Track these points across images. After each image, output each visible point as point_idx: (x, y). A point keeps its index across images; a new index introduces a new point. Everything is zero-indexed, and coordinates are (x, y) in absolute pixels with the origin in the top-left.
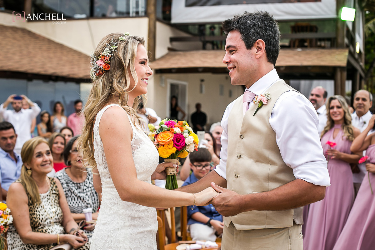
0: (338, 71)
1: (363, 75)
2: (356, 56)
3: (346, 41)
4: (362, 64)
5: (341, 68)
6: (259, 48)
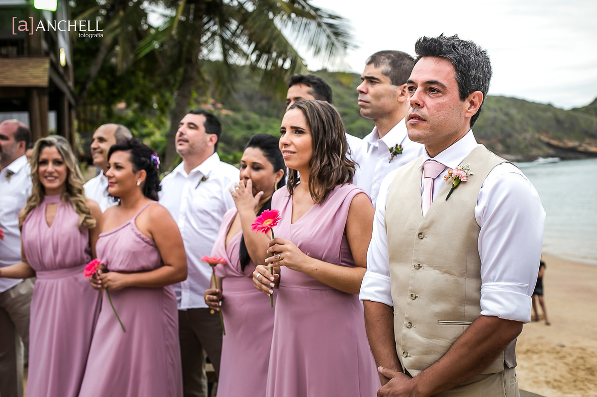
0: (35, 93)
1: (73, 102)
2: (61, 70)
3: (44, 45)
4: (71, 84)
5: (39, 89)
6: (472, 103)
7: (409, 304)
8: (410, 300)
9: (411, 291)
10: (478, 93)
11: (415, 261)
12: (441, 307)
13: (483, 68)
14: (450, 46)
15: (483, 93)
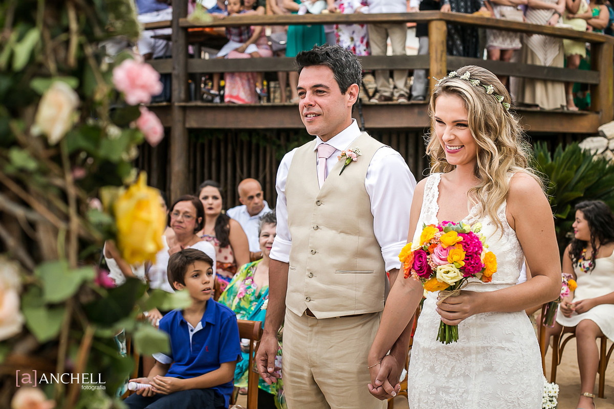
6: (351, 94)
7: (309, 258)
8: (310, 255)
9: (311, 247)
10: (355, 86)
11: (314, 223)
12: (339, 260)
13: (353, 65)
14: (324, 54)
15: (358, 84)
